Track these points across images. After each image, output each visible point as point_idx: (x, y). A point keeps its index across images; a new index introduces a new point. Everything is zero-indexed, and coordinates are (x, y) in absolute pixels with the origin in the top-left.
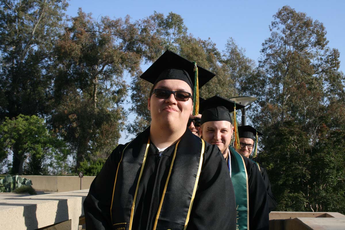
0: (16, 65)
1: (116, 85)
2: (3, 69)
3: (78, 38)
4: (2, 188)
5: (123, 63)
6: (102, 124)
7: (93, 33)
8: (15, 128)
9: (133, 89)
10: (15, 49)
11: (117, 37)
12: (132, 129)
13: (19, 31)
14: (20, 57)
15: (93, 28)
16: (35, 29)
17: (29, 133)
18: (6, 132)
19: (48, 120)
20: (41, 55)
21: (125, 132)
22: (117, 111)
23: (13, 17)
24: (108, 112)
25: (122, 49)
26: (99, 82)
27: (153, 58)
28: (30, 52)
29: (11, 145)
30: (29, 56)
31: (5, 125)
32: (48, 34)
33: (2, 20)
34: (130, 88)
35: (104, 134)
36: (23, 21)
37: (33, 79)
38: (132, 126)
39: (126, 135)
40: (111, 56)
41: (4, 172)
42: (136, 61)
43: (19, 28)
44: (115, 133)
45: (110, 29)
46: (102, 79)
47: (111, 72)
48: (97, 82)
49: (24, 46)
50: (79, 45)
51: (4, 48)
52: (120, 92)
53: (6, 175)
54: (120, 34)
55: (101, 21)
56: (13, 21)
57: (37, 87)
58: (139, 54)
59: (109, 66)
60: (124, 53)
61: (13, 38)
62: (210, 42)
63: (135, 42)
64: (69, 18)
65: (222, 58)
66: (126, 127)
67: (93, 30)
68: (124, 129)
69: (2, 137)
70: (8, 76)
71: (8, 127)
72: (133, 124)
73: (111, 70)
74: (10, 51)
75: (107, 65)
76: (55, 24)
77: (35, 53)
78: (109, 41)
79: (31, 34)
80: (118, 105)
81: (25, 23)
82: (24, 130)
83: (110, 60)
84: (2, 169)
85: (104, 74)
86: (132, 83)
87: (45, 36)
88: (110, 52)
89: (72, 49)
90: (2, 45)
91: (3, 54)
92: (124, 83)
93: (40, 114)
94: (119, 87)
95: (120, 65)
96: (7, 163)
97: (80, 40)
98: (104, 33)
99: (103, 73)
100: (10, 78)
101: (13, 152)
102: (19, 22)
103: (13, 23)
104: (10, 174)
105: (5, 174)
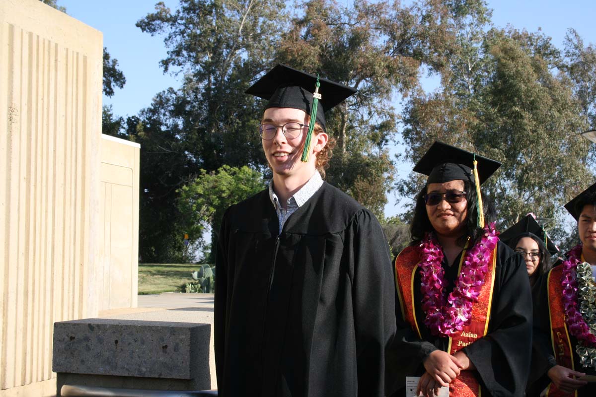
0: (214, 84)
1: (379, 114)
2: (194, 92)
3: (314, 36)
4: (196, 286)
5: (390, 75)
6: (356, 180)
7: (339, 27)
8: (214, 187)
9: (406, 121)
10: (212, 58)
11: (379, 32)
12: (406, 189)
13: (218, 29)
14: (220, 70)
15: (340, 17)
16: (242, 24)
17: (237, 197)
18: (200, 195)
19: (266, 174)
20: (253, 67)
21: (394, 194)
22: (381, 158)
23: (208, 6)
24: (366, 159)
25: (388, 52)
26: (350, 109)
27: (442, 65)
28: (236, 63)
29: (209, 217)
30: (234, 68)
31: (198, 184)
32: (263, 32)
33: (191, 12)
34: (401, 120)
35: (360, 197)
36: (223, 11)
37: (241, 107)
38: (405, 183)
39: (395, 197)
40: (372, 65)
41: (198, 260)
42: (414, 71)
43: (216, 23)
44: (379, 196)
45: (369, 19)
46: (355, 104)
47: (371, 91)
48: (347, 108)
49: (226, 53)
50: (316, 48)
51: (194, 58)
52: (386, 127)
53: (202, 266)
54: (385, 26)
55: (353, 7)
56: (209, 12)
57: (249, 121)
58: (417, 59)
59: (366, 81)
60: (392, 59)
61: (209, 41)
62: (541, 36)
63: (411, 39)
64: (300, 3)
65: (564, 60)
66: (396, 186)
67: (339, 22)
68: (393, 188)
69: (195, 203)
70: (201, 103)
71: (204, 187)
72: (408, 180)
73: (370, 88)
74: (204, 61)
75: (363, 80)
76: (274, 15)
77: (244, 64)
78: (366, 39)
79: (238, 32)
80: (381, 148)
81: (226, 15)
82: (229, 190)
83: (368, 71)
84: (194, 255)
85: (359, 95)
86: (404, 113)
87: (260, 35)
88: (368, 58)
89: (305, 55)
90: (192, 52)
91: (193, 67)
92: (391, 110)
93: (253, 164)
94: (384, 117)
95: (386, 81)
96: (202, 245)
97: (318, 39)
98: (358, 25)
99: (356, 95)
100: (205, 106)
101: (212, 227)
102: (217, 13)
103: (208, 16)
104: (207, 263)
105: (199, 263)
